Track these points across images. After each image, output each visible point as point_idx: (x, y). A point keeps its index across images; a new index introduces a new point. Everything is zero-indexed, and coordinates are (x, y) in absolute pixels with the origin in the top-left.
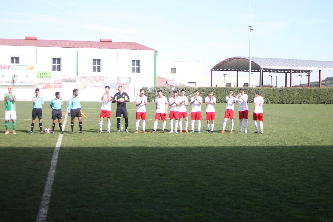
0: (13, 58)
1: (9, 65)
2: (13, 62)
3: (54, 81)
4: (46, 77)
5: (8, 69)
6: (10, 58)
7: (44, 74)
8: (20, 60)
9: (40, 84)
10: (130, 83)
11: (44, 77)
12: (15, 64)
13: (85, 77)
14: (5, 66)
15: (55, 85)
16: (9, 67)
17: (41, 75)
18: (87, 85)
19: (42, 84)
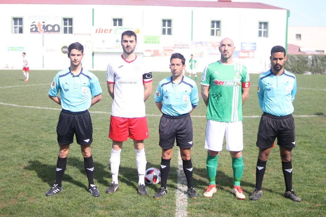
0: (115, 20)
1: (111, 29)
2: (115, 25)
3: (164, 48)
4: (154, 42)
5: (110, 32)
6: (112, 20)
7: (152, 39)
8: (124, 22)
9: (147, 51)
10: (255, 50)
11: (152, 42)
12: (118, 26)
13: (201, 43)
14: (106, 30)
15: (165, 51)
16: (111, 30)
17: (148, 39)
18: (203, 53)
19: (150, 51)
